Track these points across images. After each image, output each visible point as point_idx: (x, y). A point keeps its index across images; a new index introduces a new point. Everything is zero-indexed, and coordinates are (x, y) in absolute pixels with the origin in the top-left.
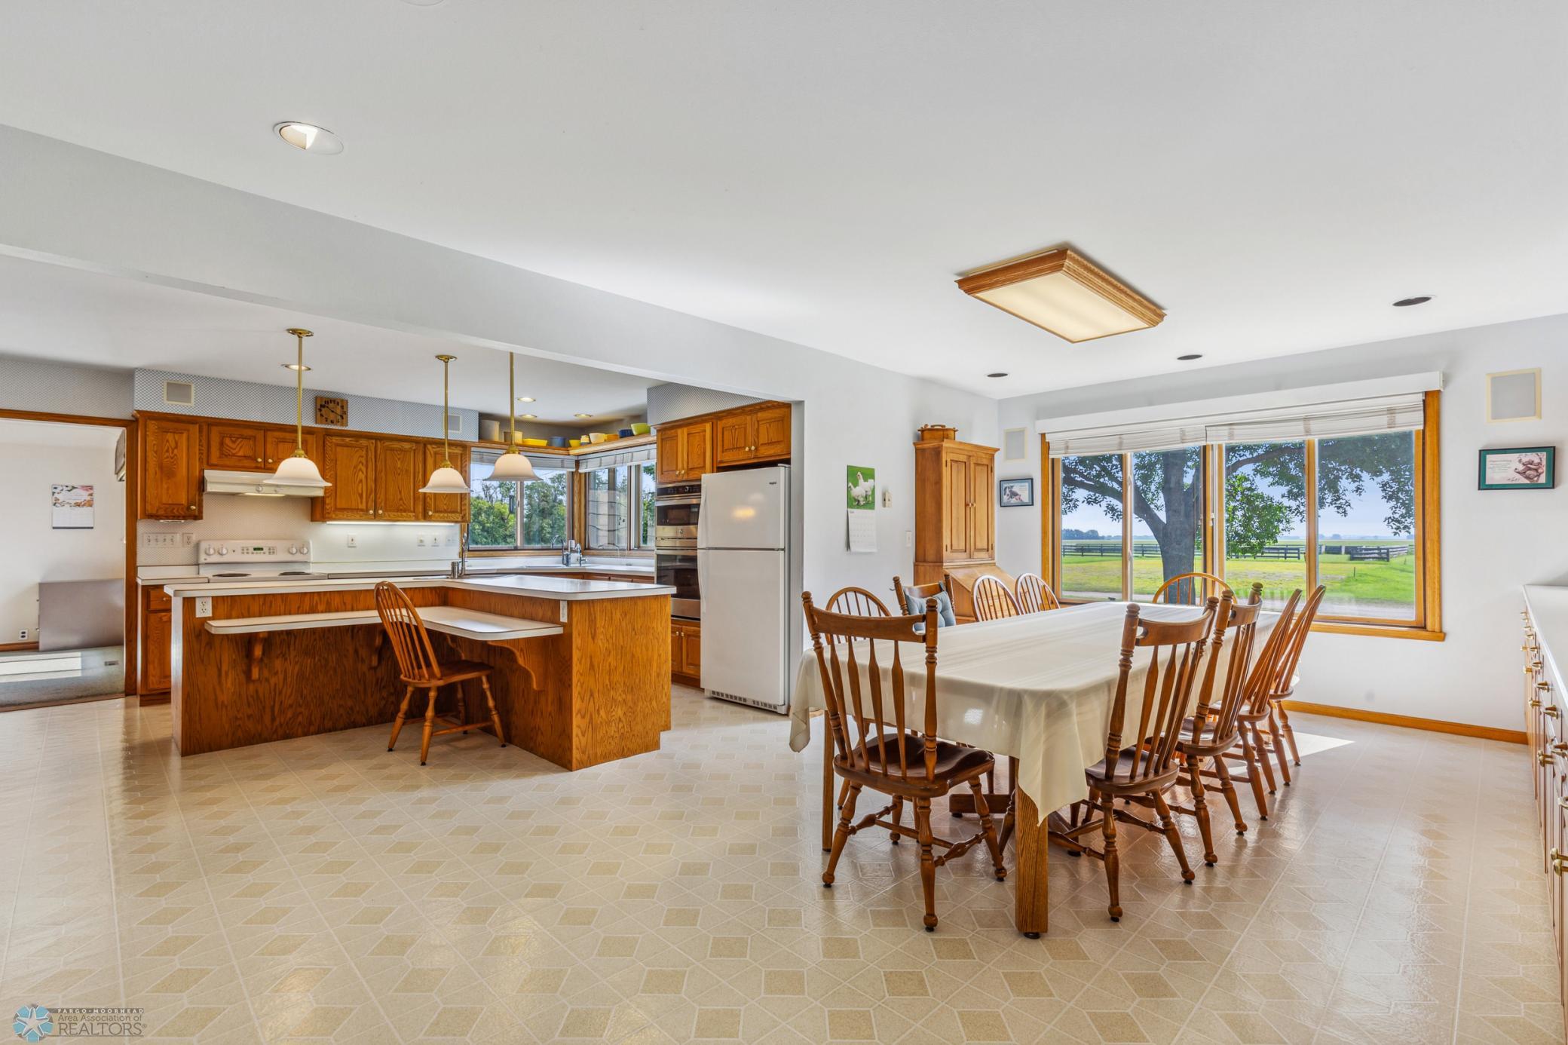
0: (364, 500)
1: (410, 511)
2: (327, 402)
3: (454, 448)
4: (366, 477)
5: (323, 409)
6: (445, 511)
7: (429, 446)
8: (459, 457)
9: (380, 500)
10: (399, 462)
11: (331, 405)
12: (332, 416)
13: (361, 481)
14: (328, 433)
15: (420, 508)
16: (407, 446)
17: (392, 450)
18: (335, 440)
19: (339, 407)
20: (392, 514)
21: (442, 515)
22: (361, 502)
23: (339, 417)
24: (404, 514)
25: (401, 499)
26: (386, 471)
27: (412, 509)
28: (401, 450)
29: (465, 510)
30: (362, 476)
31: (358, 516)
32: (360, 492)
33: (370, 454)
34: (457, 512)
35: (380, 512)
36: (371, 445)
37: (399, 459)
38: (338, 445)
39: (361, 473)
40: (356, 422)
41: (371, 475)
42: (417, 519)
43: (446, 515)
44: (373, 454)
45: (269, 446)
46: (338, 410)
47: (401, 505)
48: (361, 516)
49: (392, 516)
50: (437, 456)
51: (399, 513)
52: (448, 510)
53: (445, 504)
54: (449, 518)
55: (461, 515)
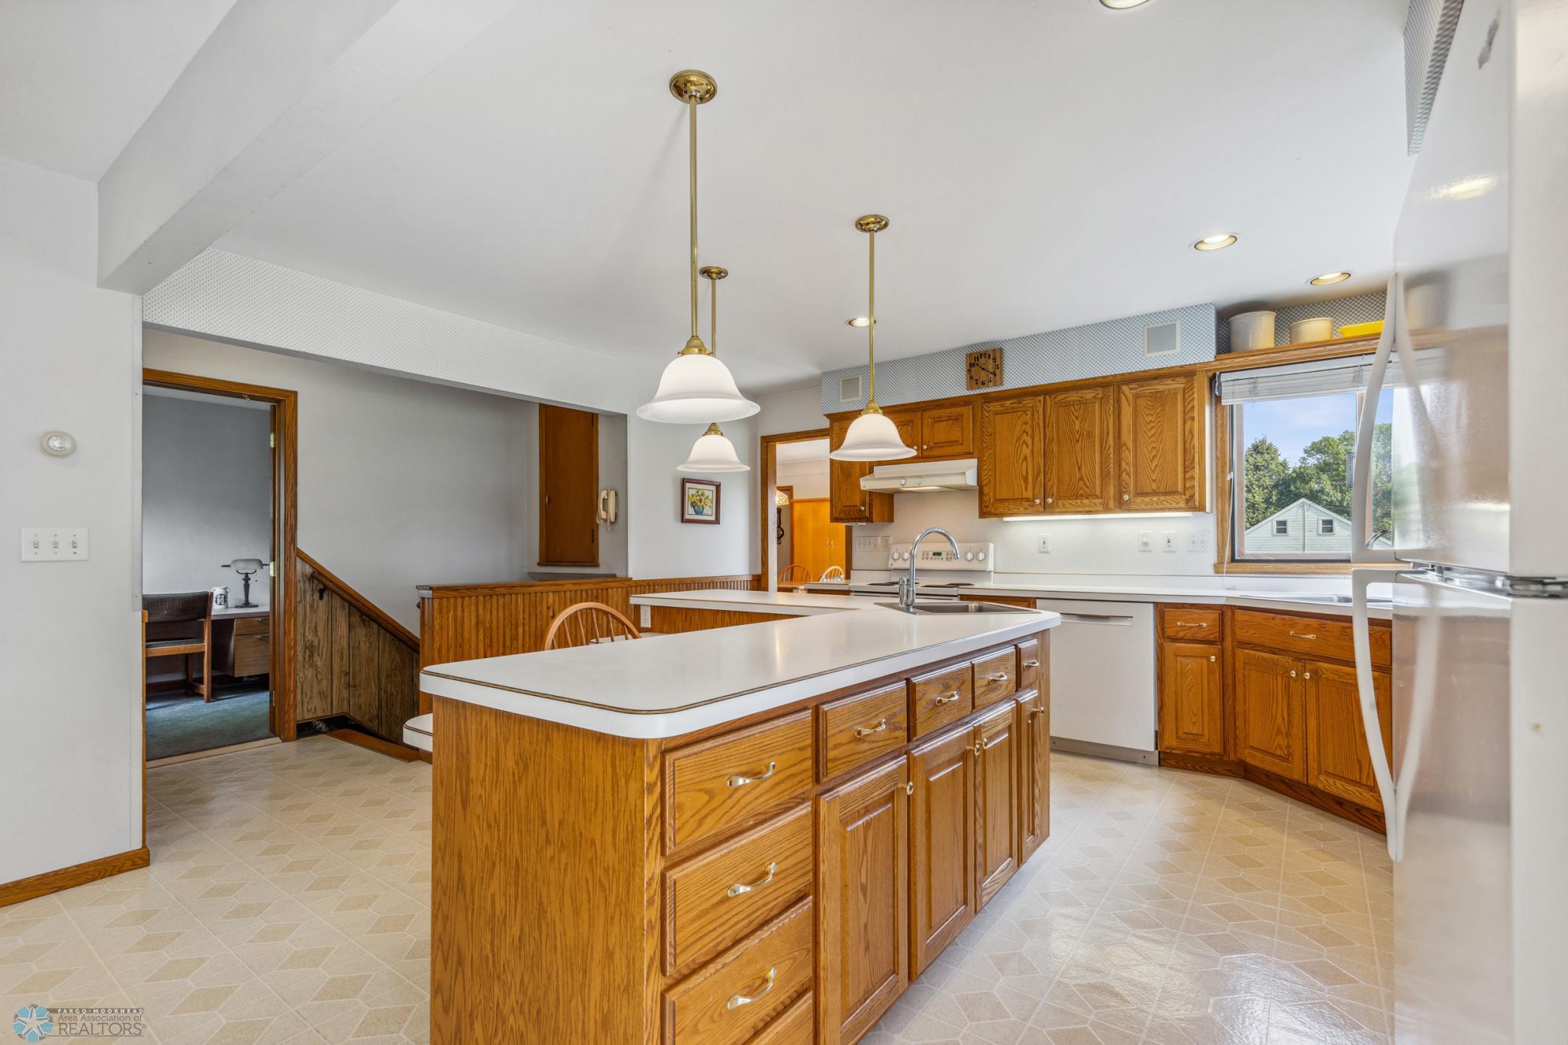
0: (1030, 485)
1: (1097, 497)
2: (977, 359)
3: (1169, 381)
4: (1032, 452)
5: (973, 369)
6: (1155, 493)
7: (1125, 388)
8: (1180, 397)
9: (1050, 483)
10: (1077, 423)
11: (982, 361)
12: (983, 375)
13: (1025, 458)
14: (987, 398)
15: (1112, 491)
16: (1089, 394)
17: (1068, 405)
18: (995, 406)
19: (991, 361)
20: (1067, 503)
21: (1147, 499)
22: (1026, 489)
23: (991, 376)
24: (1086, 501)
25: (1081, 479)
26: (1058, 439)
27: (1098, 492)
28: (1081, 403)
29: (1193, 487)
30: (1026, 451)
31: (1022, 509)
32: (1024, 474)
33: (1036, 417)
34: (1176, 492)
35: (1050, 500)
36: (1038, 404)
37: (1077, 418)
38: (997, 413)
39: (1024, 446)
40: (1015, 377)
41: (1039, 446)
42: (1107, 509)
43: (1155, 499)
44: (1041, 417)
45: (925, 430)
46: (990, 367)
47: (1081, 488)
48: (1026, 509)
49: (1067, 505)
50: (1139, 401)
51: (1079, 501)
52: (1160, 491)
53: (1154, 481)
54: (1162, 503)
55: (1184, 497)
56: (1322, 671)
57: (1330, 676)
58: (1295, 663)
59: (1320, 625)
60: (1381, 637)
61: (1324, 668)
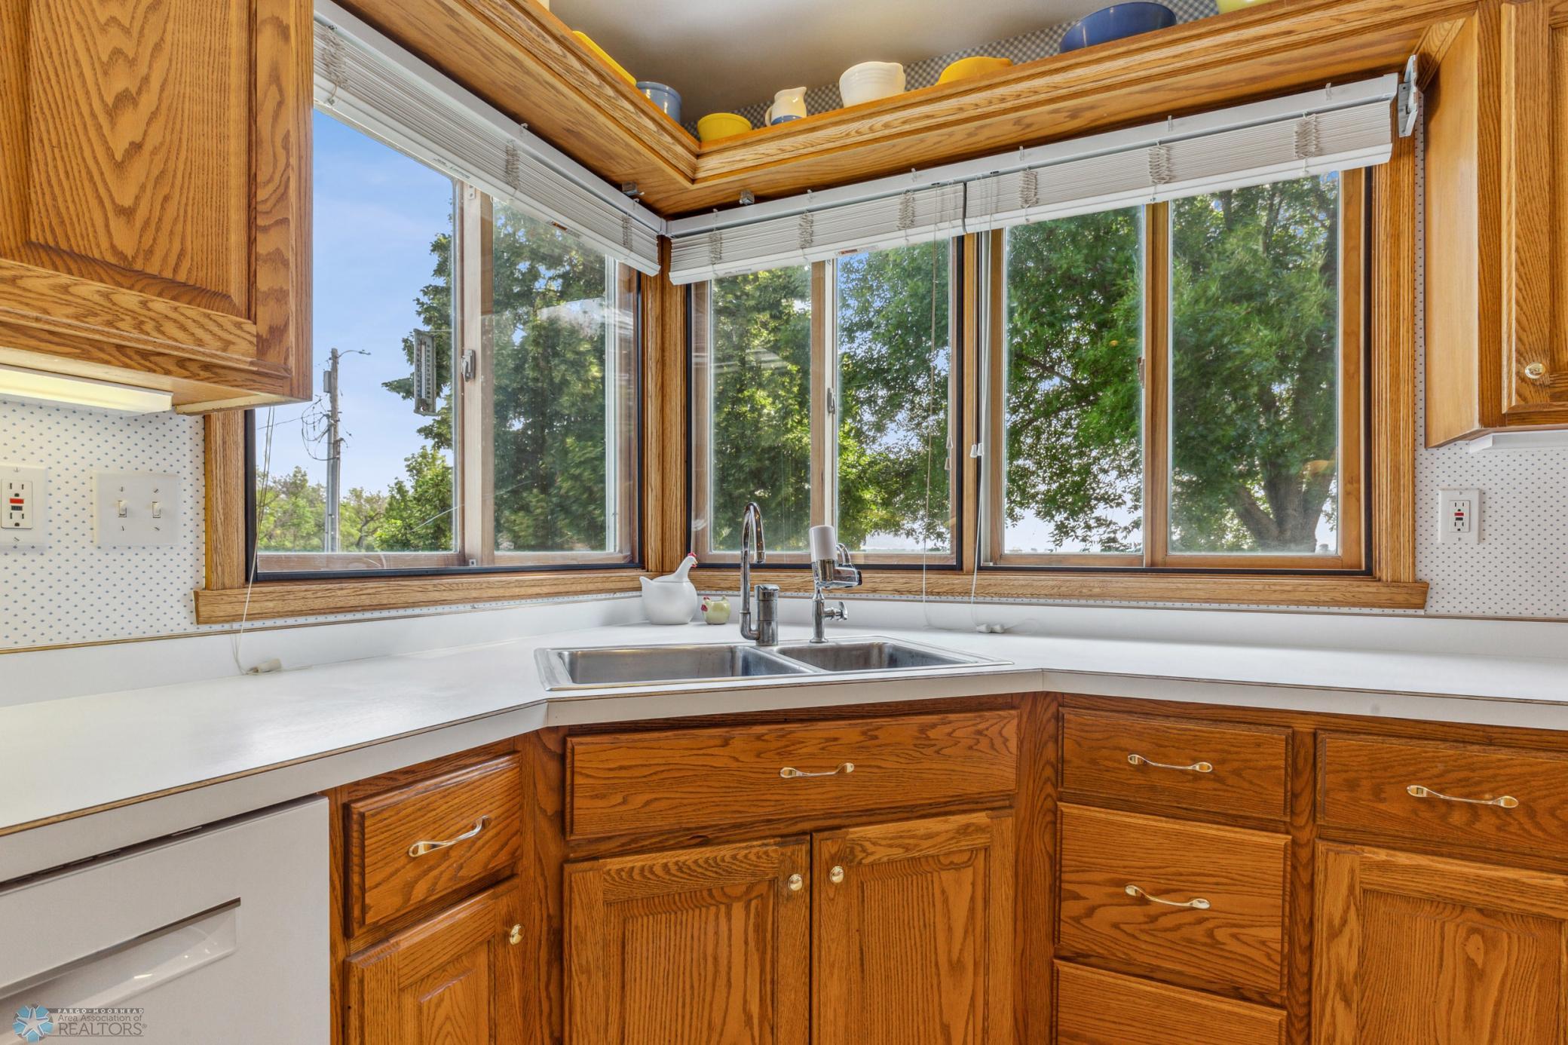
52: (153, 269)
53: (127, 213)
54: (159, 329)
55: (249, 326)
56: (864, 850)
57: (881, 854)
58: (788, 850)
59: (864, 733)
60: (1000, 733)
61: (869, 840)
